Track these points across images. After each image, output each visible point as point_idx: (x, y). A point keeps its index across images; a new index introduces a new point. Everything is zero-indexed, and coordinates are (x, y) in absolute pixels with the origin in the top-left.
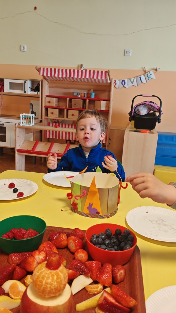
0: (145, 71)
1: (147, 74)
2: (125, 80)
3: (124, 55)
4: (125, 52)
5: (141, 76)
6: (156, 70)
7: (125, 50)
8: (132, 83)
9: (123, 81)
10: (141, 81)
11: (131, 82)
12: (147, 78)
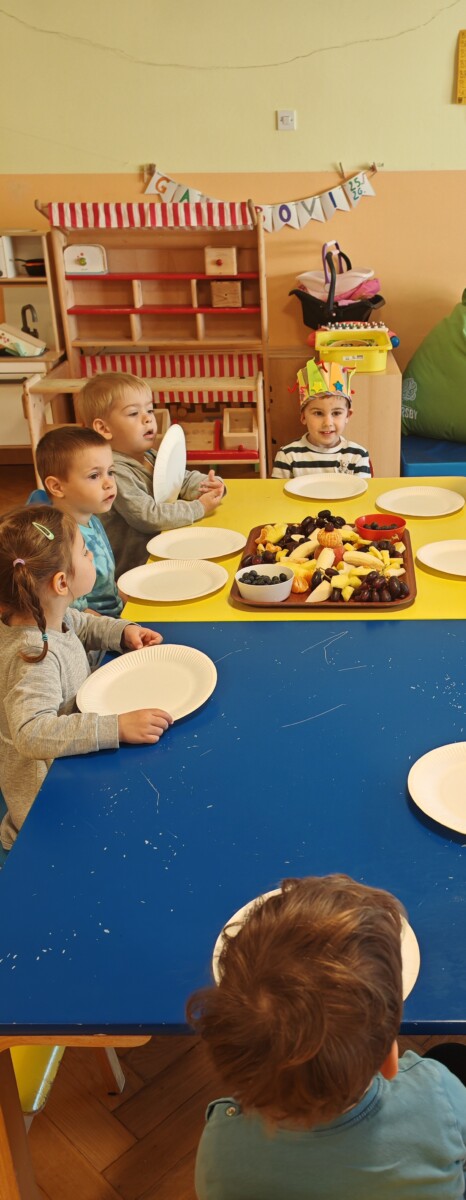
0: (341, 175)
1: (351, 183)
2: (288, 205)
3: (277, 128)
4: (279, 120)
5: (333, 191)
6: (373, 169)
7: (276, 113)
8: (310, 212)
9: (284, 207)
10: (335, 206)
11: (306, 208)
12: (351, 195)
